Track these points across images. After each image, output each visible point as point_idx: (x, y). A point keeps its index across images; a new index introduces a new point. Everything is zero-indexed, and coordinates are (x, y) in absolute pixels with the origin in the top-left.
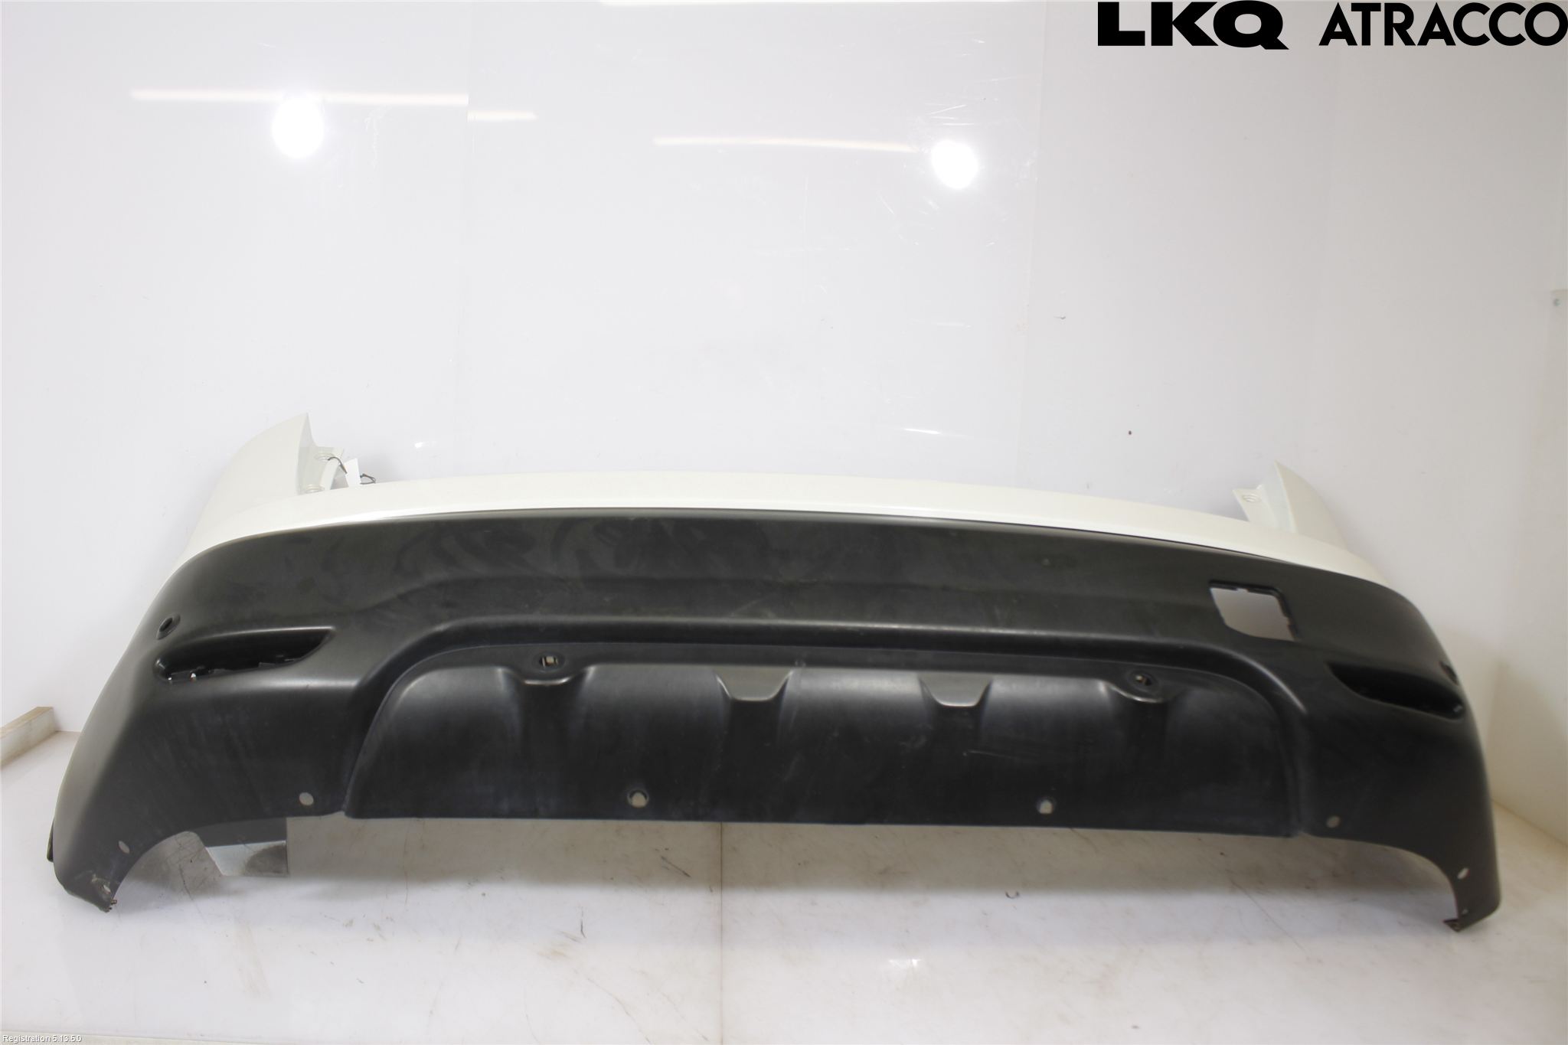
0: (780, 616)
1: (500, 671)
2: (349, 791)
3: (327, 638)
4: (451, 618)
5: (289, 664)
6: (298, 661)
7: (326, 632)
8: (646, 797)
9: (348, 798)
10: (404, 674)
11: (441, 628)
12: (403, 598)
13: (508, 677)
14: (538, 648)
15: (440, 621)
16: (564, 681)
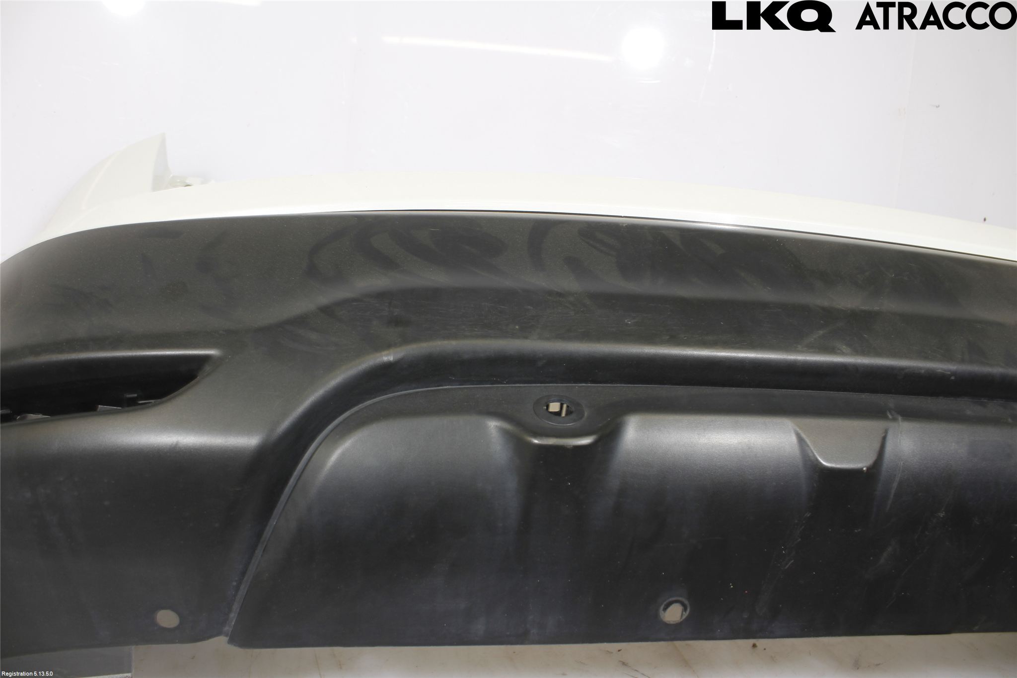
0: (857, 352)
1: (493, 425)
2: (236, 607)
3: (207, 368)
4: (405, 340)
5: (145, 407)
6: (155, 405)
7: (205, 359)
8: (685, 609)
9: (233, 616)
10: (330, 427)
11: (388, 357)
12: (327, 311)
13: (505, 432)
14: (537, 390)
15: (388, 346)
16: (586, 441)
